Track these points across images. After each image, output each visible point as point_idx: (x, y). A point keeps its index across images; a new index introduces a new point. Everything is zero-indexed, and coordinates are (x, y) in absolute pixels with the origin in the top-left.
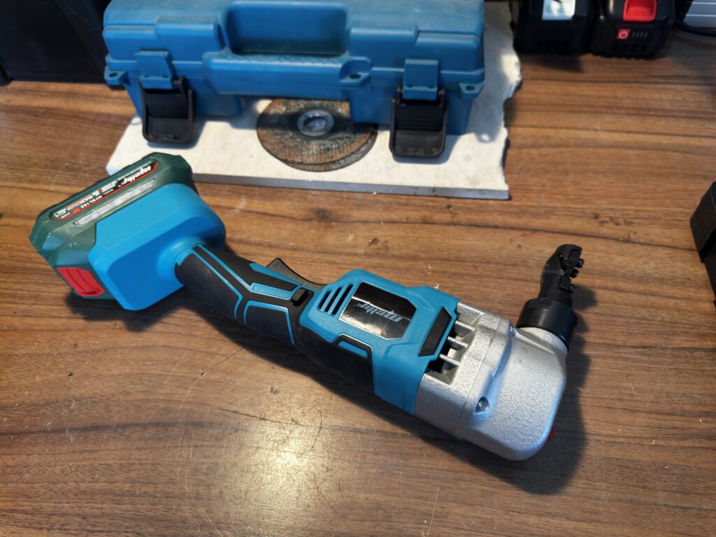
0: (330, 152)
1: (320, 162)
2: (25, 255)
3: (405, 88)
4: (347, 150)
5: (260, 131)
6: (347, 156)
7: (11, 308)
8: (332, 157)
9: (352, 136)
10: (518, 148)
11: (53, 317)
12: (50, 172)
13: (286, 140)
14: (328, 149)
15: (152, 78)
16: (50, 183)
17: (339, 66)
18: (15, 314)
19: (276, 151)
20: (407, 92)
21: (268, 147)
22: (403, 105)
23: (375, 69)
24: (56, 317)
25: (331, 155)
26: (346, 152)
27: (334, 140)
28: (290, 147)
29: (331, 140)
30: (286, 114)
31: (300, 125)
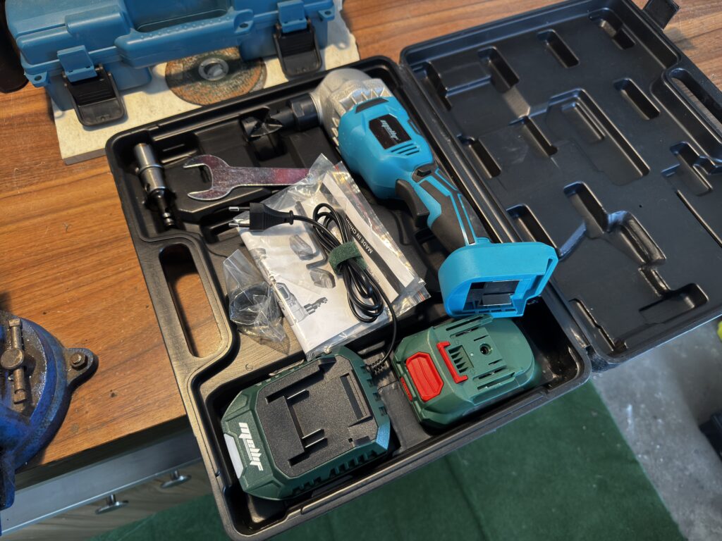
0: (239, 88)
2: (39, 248)
3: (283, 25)
5: (173, 89)
6: (253, 88)
7: (62, 287)
9: (248, 71)
10: (365, 46)
11: (101, 279)
12: (4, 180)
13: (199, 89)
14: (236, 86)
15: (76, 72)
16: (12, 189)
17: (232, 20)
18: (68, 290)
20: (287, 27)
21: (188, 98)
22: (284, 38)
23: (256, 16)
24: (104, 278)
26: (250, 84)
27: (236, 78)
28: (206, 94)
29: (234, 78)
30: (186, 69)
31: (203, 74)
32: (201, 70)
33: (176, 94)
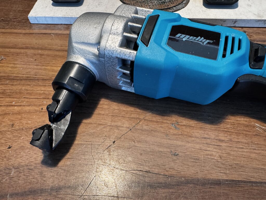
1: (161, 8)
14: (164, 2)
26: (175, 3)
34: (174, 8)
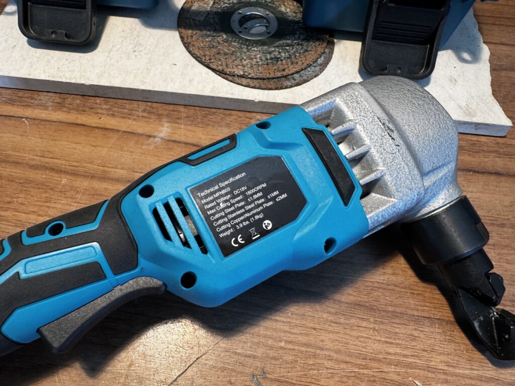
0: (280, 62)
1: (268, 76)
4: (302, 61)
5: (183, 31)
6: (302, 70)
8: (284, 70)
9: (305, 44)
13: (219, 42)
14: (277, 59)
19: (207, 58)
21: (196, 52)
25: (281, 67)
26: (300, 63)
27: (282, 47)
28: (225, 54)
29: (277, 47)
30: (215, 10)
31: (235, 25)
32: (236, 17)
33: (182, 38)
34: (296, 76)
